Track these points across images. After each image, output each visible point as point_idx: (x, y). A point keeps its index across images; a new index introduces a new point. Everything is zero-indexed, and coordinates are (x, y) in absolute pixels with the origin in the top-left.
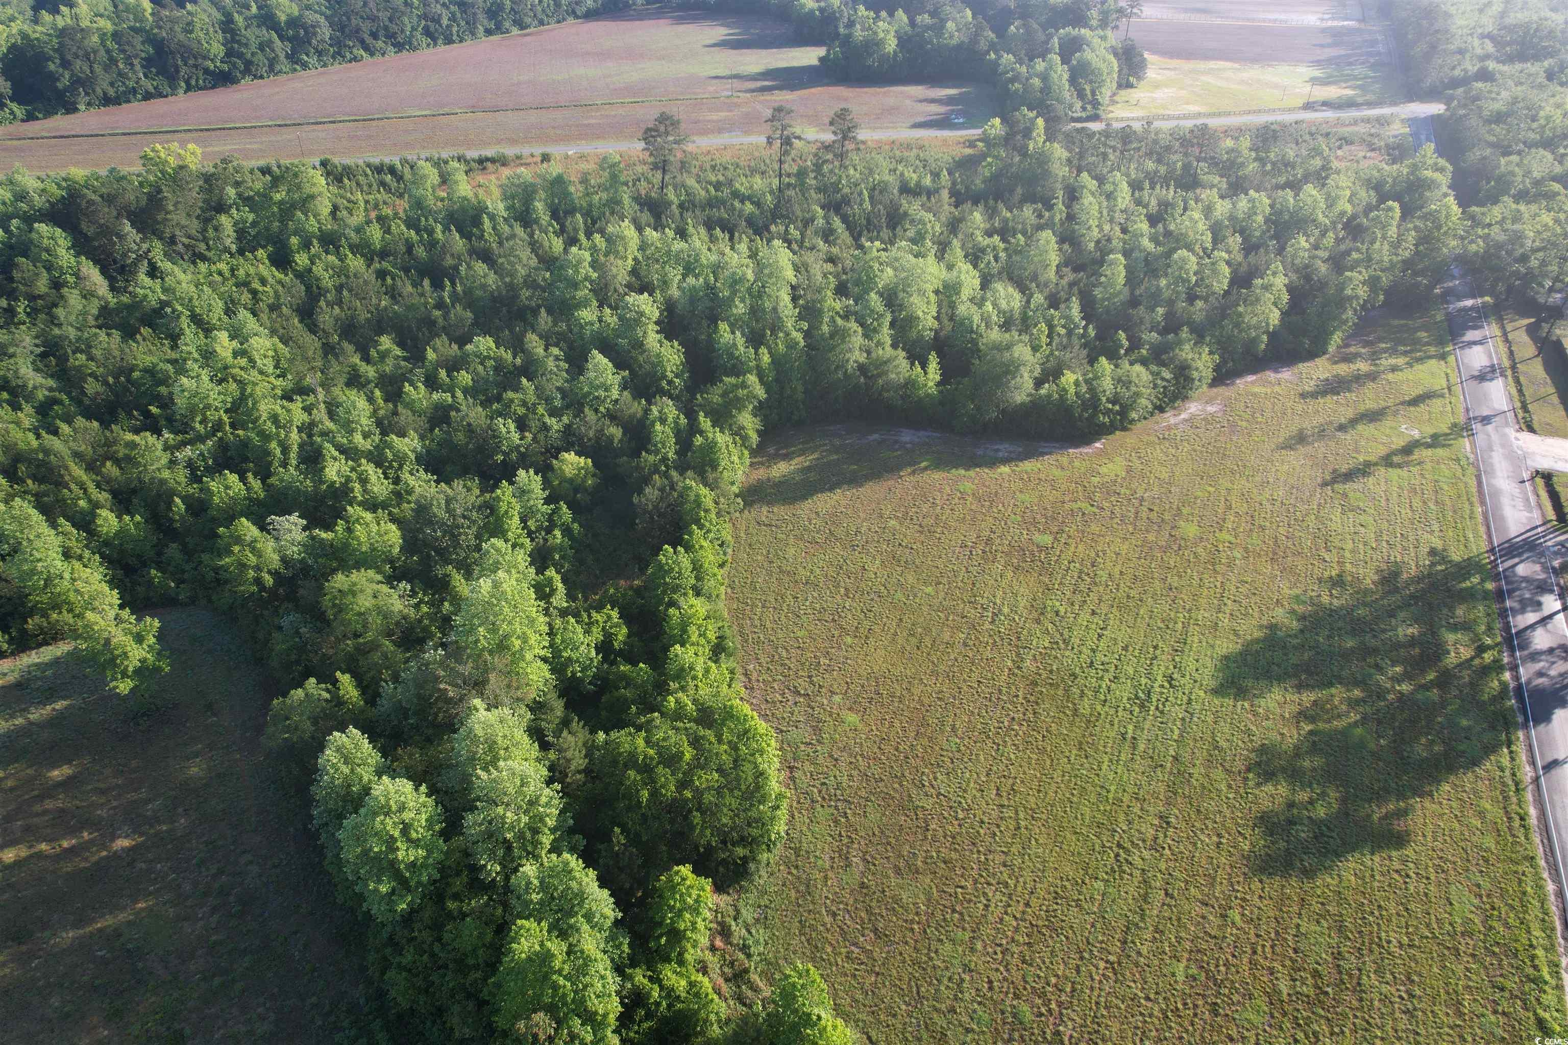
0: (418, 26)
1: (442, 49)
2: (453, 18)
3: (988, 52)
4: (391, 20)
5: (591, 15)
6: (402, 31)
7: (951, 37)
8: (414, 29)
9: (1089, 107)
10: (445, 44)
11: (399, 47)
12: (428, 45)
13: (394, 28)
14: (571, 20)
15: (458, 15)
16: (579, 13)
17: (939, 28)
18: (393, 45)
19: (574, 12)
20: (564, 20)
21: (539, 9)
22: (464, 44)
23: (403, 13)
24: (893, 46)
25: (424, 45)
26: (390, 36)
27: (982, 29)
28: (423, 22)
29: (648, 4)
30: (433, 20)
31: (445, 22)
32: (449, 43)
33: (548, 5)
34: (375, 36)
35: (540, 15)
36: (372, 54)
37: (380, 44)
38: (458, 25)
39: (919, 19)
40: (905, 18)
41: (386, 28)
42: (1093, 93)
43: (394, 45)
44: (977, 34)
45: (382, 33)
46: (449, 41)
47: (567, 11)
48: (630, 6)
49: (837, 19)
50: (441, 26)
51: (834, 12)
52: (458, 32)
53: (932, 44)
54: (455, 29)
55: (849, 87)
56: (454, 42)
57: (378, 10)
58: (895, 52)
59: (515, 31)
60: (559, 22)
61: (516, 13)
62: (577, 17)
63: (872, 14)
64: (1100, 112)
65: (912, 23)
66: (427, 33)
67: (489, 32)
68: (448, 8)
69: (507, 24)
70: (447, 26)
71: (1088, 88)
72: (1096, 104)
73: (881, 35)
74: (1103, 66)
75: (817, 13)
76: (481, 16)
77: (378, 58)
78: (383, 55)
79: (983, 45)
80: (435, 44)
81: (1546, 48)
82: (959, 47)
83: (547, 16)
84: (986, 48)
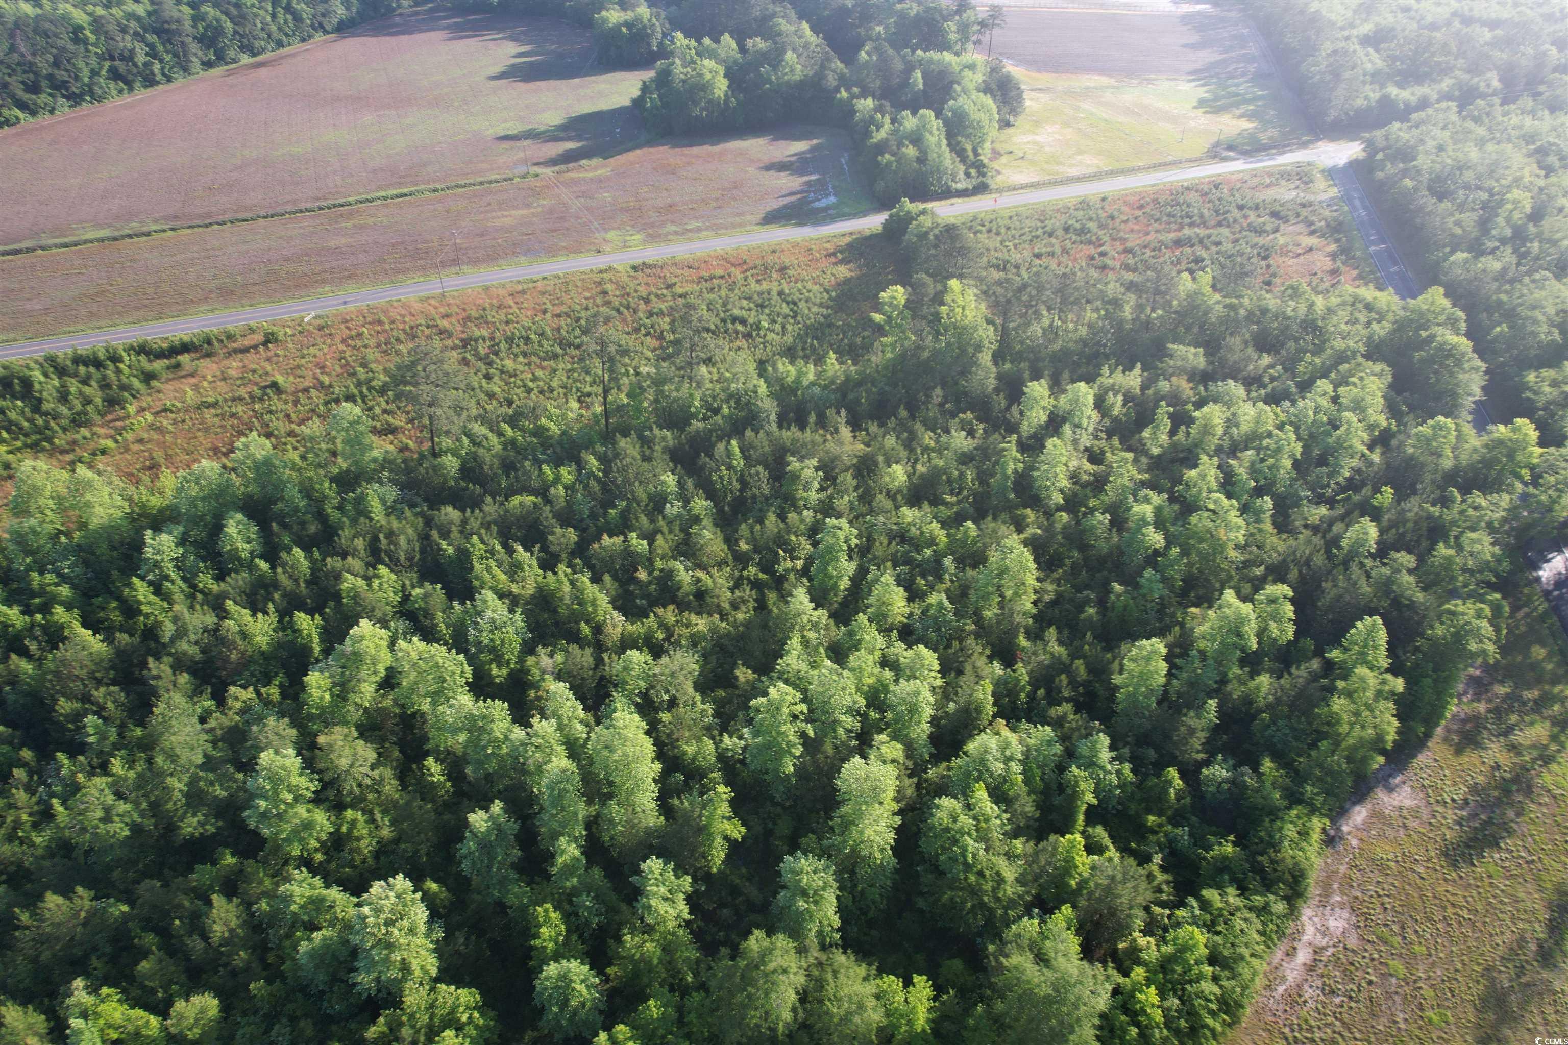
0: (101, 68)
1: (141, 94)
2: (153, 53)
3: (837, 90)
4: (56, 64)
5: (344, 28)
6: (77, 78)
7: (792, 71)
8: (94, 73)
9: (973, 172)
10: (146, 87)
11: (75, 99)
12: (121, 91)
13: (61, 75)
14: (319, 37)
15: (160, 48)
16: (328, 27)
17: (774, 58)
18: (64, 96)
19: (321, 26)
20: (310, 37)
21: (274, 28)
22: (171, 86)
23: (75, 54)
24: (724, 88)
25: (114, 93)
26: (59, 86)
27: (829, 60)
28: (107, 64)
29: (417, 4)
30: (122, 58)
31: (141, 58)
32: (151, 85)
33: (286, 22)
34: (34, 89)
35: (276, 35)
36: (33, 113)
37: (43, 98)
38: (161, 61)
39: (749, 43)
40: (733, 44)
41: (50, 77)
42: (976, 154)
43: (68, 98)
44: (823, 67)
45: (44, 83)
46: (150, 82)
47: (313, 26)
48: (394, 10)
49: (648, 36)
50: (135, 65)
51: (645, 27)
52: (162, 69)
53: (770, 82)
54: (157, 67)
55: (674, 146)
56: (158, 83)
57: (34, 54)
58: (726, 95)
59: (245, 59)
60: (303, 40)
61: (242, 36)
62: (326, 32)
63: (693, 43)
64: (989, 181)
65: (742, 49)
66: (115, 75)
67: (208, 65)
68: (143, 40)
69: (231, 53)
70: (146, 64)
71: (969, 147)
72: (980, 167)
73: (708, 76)
74: (982, 117)
75: (624, 29)
76: (194, 47)
77: (44, 119)
78: (52, 111)
79: (831, 80)
80: (131, 89)
81: (1439, 64)
82: (802, 85)
83: (287, 35)
84: (835, 83)
